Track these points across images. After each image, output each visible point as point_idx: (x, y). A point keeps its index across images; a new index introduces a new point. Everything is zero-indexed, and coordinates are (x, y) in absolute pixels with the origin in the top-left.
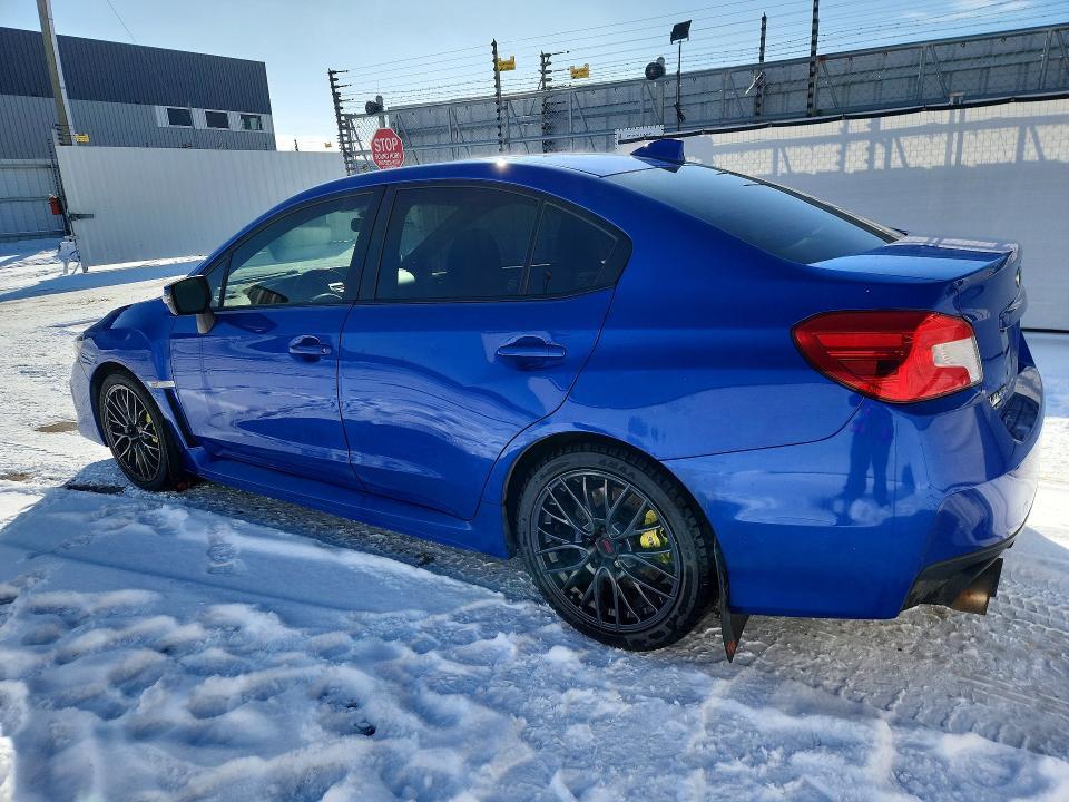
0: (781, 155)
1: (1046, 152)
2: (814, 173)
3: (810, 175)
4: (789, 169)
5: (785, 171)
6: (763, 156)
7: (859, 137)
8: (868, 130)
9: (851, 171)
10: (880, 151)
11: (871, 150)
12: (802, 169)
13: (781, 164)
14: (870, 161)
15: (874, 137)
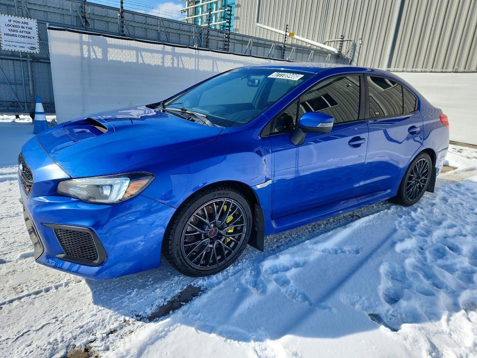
0: (139, 54)
1: (219, 69)
2: (153, 65)
3: (152, 65)
4: (143, 61)
5: (142, 62)
6: (132, 53)
7: (169, 53)
8: (171, 51)
9: (167, 66)
10: (176, 60)
11: (173, 59)
12: (148, 62)
13: (140, 58)
14: (173, 63)
15: (174, 54)
